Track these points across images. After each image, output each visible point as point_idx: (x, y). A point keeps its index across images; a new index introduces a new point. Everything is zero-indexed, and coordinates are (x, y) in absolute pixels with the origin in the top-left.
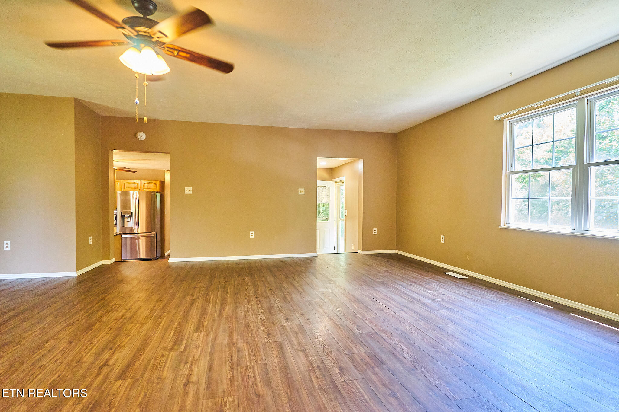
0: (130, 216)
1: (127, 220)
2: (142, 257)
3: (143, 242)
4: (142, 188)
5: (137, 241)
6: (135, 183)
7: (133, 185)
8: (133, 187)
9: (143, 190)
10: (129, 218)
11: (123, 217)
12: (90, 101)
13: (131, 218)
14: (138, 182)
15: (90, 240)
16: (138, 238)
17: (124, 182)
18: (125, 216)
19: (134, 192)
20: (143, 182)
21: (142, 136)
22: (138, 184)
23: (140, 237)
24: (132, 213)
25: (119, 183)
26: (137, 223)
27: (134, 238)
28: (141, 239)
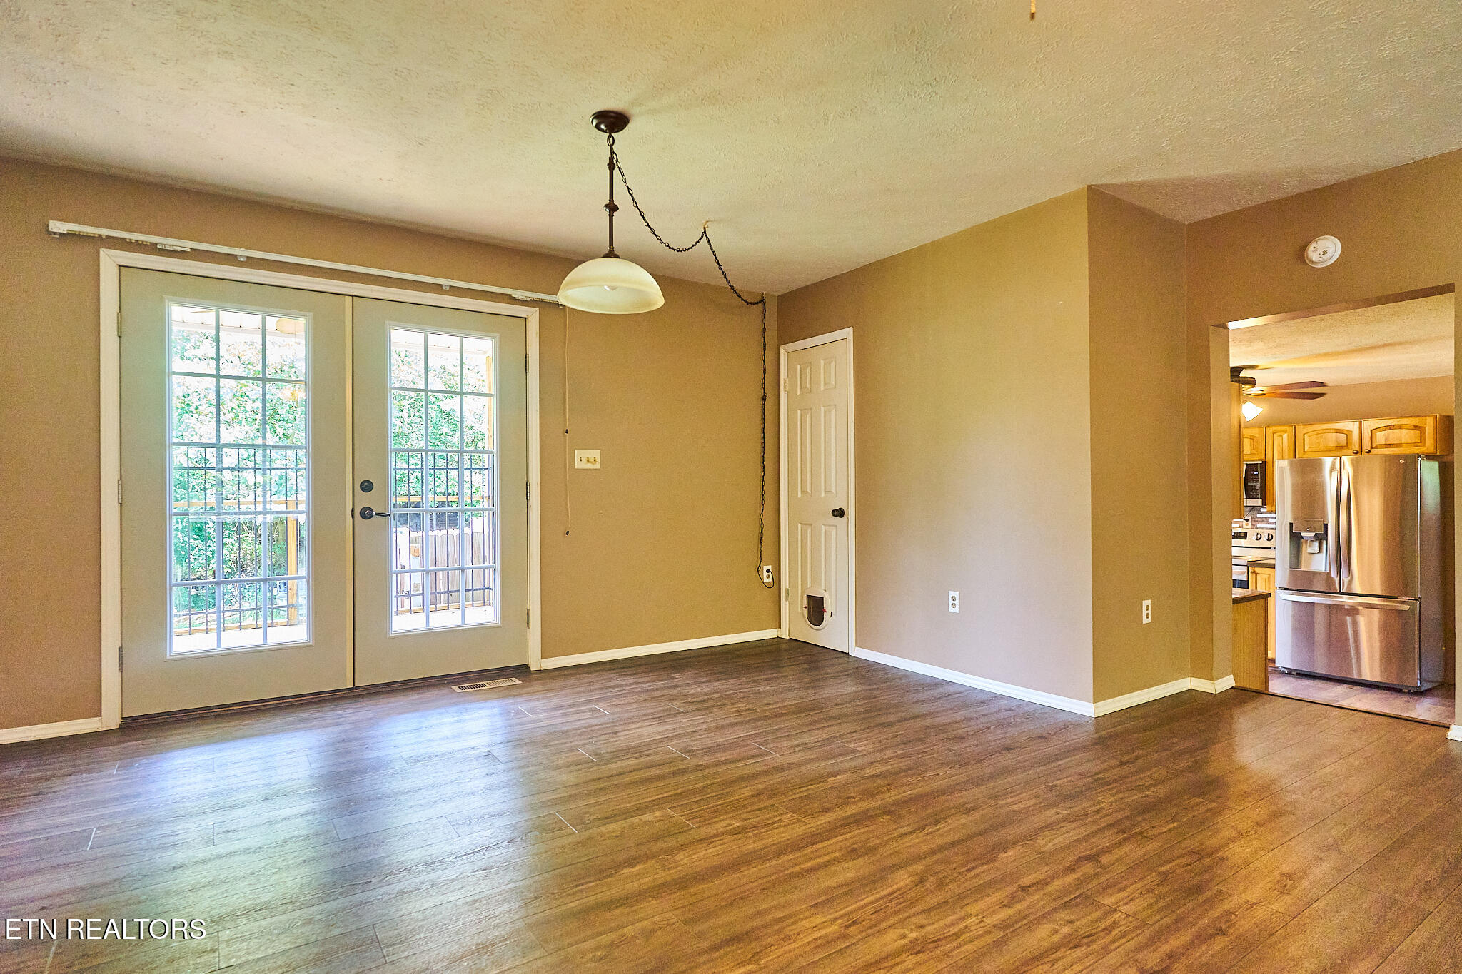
0: (1321, 538)
1: (1310, 548)
2: (1367, 676)
3: (1369, 623)
4: (1366, 446)
5: (1349, 619)
6: (1339, 431)
7: (1332, 439)
8: (1332, 444)
9: (1369, 451)
10: (1317, 544)
11: (1296, 539)
12: (1133, 178)
13: (1325, 542)
14: (1352, 426)
15: (1145, 612)
16: (1353, 611)
17: (1301, 430)
18: (1302, 538)
19: (1335, 459)
20: (1369, 425)
21: (1326, 250)
22: (1348, 434)
23: (1360, 608)
24: (1326, 526)
25: (1285, 436)
26: (1342, 560)
27: (1338, 608)
28: (1363, 616)
